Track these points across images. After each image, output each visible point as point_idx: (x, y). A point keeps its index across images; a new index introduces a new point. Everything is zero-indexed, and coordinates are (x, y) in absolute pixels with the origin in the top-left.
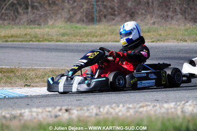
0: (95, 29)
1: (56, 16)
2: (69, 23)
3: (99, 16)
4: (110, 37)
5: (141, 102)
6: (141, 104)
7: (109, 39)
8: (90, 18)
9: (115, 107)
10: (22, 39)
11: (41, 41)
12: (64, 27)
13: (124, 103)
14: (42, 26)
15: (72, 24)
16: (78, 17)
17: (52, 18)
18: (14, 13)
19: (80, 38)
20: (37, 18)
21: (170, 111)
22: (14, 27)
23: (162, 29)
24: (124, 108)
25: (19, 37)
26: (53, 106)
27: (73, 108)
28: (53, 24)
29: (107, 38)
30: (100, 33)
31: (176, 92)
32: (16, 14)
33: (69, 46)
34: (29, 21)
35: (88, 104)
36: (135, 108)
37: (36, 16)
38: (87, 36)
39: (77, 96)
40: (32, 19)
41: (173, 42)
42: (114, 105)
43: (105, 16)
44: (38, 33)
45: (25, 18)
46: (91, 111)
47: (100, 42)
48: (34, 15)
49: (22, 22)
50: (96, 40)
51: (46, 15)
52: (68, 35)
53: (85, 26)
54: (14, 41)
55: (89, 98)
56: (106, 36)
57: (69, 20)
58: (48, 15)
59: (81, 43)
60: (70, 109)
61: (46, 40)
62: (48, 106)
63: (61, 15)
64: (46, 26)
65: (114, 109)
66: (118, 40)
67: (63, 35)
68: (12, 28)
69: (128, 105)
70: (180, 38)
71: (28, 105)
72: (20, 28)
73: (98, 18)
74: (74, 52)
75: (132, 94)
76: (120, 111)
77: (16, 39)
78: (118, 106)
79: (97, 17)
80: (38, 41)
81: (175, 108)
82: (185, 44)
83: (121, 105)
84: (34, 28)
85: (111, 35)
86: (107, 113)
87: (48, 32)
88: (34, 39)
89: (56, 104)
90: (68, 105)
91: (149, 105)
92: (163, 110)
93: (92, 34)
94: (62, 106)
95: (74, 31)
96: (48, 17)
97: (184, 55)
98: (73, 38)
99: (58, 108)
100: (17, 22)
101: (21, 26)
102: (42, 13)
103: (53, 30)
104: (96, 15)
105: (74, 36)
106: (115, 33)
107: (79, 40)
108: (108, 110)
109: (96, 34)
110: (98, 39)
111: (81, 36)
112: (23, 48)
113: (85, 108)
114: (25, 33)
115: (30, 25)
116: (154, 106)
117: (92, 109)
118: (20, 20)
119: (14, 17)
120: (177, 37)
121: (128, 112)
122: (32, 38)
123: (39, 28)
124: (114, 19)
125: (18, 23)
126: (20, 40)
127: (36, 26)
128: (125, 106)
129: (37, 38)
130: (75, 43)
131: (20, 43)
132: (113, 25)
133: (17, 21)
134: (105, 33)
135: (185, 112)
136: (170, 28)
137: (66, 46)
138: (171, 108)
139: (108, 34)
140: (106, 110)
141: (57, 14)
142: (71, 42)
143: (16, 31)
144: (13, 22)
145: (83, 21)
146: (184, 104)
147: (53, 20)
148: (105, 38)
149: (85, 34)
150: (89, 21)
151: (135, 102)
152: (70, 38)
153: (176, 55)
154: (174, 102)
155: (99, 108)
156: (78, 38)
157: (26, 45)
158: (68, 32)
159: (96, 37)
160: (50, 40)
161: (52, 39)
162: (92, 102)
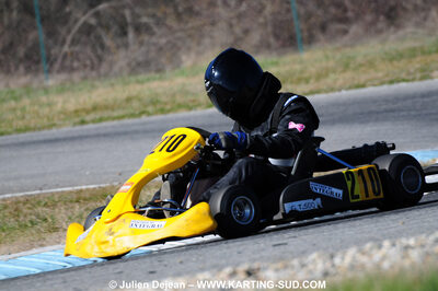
0: (301, 62)
1: (199, 44)
3: (309, 30)
4: (341, 78)
7: (340, 82)
8: (287, 38)
9: (371, 249)
10: (120, 113)
11: (169, 111)
13: (393, 238)
14: (168, 72)
16: (255, 37)
17: (189, 49)
18: (93, 47)
20: (153, 54)
22: (97, 83)
24: (394, 249)
25: (113, 109)
26: (214, 266)
27: (265, 264)
28: (194, 64)
29: (335, 81)
30: (313, 70)
32: (99, 51)
34: (134, 64)
35: (304, 252)
36: (422, 246)
39: (276, 236)
40: (140, 59)
42: (368, 246)
43: (323, 28)
44: (160, 91)
45: (121, 59)
46: (311, 267)
47: (318, 92)
48: (143, 49)
49: (116, 68)
50: (307, 90)
51: (175, 45)
53: (275, 59)
54: (101, 120)
55: (305, 237)
56: (332, 76)
58: (179, 44)
60: (258, 270)
61: (180, 106)
62: (202, 270)
63: (212, 37)
64: (177, 71)
65: (370, 256)
66: (362, 82)
68: (93, 87)
69: (404, 241)
71: (152, 272)
72: (112, 85)
73: (306, 34)
75: (416, 213)
76: (384, 258)
77: (106, 114)
78: (380, 247)
79: (302, 31)
80: (163, 111)
83: (386, 243)
84: (148, 80)
85: (344, 71)
86: (352, 267)
87: (184, 85)
88: (150, 109)
89: (224, 262)
90: (254, 260)
94: (237, 264)
96: (179, 49)
99: (228, 270)
100: (102, 70)
101: (113, 81)
102: (163, 41)
104: (299, 27)
106: (352, 66)
108: (354, 258)
109: (306, 75)
110: (311, 86)
112: (125, 133)
113: (295, 262)
114: (125, 95)
115: (138, 73)
118: (111, 64)
119: (96, 62)
121: (405, 256)
122: (146, 106)
123: (161, 79)
124: (345, 32)
125: (106, 75)
126: (115, 114)
127: (153, 75)
128: (397, 243)
129: (157, 105)
131: (115, 123)
132: (345, 46)
133: (104, 68)
139: (334, 72)
140: (348, 260)
141: (202, 36)
143: (103, 93)
144: (94, 74)
145: (268, 46)
147: (193, 55)
148: (329, 80)
150: (284, 46)
151: (421, 233)
155: (332, 257)
157: (133, 125)
159: (307, 81)
160: (191, 104)
161: (194, 101)
162: (314, 245)
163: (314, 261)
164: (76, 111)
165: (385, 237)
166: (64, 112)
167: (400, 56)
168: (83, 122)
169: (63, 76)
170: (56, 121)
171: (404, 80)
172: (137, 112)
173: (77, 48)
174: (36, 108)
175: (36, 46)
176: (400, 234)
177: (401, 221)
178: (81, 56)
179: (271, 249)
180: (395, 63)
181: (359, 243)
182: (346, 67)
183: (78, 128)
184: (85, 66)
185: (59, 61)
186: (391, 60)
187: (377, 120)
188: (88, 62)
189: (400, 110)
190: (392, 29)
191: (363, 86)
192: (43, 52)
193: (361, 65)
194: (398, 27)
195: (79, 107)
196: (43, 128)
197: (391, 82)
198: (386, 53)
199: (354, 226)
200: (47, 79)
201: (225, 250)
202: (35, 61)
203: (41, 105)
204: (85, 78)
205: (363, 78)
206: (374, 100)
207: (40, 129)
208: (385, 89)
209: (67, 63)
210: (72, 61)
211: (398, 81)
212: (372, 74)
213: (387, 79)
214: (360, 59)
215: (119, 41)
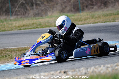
0: (80, 16)
1: (53, 9)
2: (62, 13)
5: (116, 62)
8: (77, 9)
9: (98, 67)
11: (44, 27)
13: (104, 64)
14: (44, 17)
16: (68, 8)
17: (50, 11)
18: (24, 9)
20: (40, 12)
22: (24, 19)
24: (104, 67)
26: (55, 70)
27: (69, 70)
28: (51, 15)
29: (89, 21)
30: (84, 18)
32: (26, 10)
34: (35, 14)
35: (79, 67)
36: (112, 67)
37: (39, 11)
39: (72, 63)
40: (37, 13)
42: (97, 66)
43: (87, 7)
44: (42, 22)
45: (31, 13)
46: (81, 71)
47: (85, 24)
48: (38, 10)
49: (30, 15)
51: (46, 9)
53: (73, 14)
54: (25, 29)
55: (80, 63)
56: (89, 20)
57: (62, 11)
58: (47, 9)
61: (47, 26)
62: (52, 71)
63: (56, 8)
64: (47, 17)
65: (98, 69)
66: (97, 22)
68: (24, 20)
69: (107, 65)
71: (38, 71)
73: (82, 8)
75: (110, 58)
76: (101, 70)
77: (27, 27)
78: (100, 67)
80: (42, 27)
83: (102, 66)
84: (39, 19)
86: (93, 72)
87: (48, 20)
88: (39, 27)
89: (57, 69)
90: (66, 69)
93: (79, 20)
94: (61, 70)
96: (47, 10)
99: (59, 71)
101: (29, 18)
102: (43, 8)
103: (52, 19)
104: (80, 6)
106: (94, 17)
108: (93, 69)
109: (81, 19)
110: (83, 22)
112: (32, 33)
113: (77, 70)
114: (32, 22)
115: (36, 17)
118: (29, 14)
119: (24, 13)
121: (107, 70)
122: (38, 26)
123: (42, 18)
124: (93, 8)
125: (27, 17)
126: (29, 27)
127: (40, 17)
129: (41, 25)
131: (29, 30)
132: (93, 12)
133: (27, 15)
139: (89, 18)
140: (92, 70)
141: (54, 7)
143: (26, 22)
144: (24, 16)
145: (72, 11)
147: (51, 12)
149: (74, 20)
150: (76, 11)
151: (112, 63)
155: (87, 69)
157: (34, 31)
159: (82, 21)
160: (50, 26)
161: (51, 25)
162: (82, 65)
163: (82, 70)
164: (19, 26)
165: (102, 64)
166: (15, 26)
167: (107, 15)
168: (20, 29)
169: (15, 17)
170: (13, 29)
171: (108, 22)
172: (35, 27)
173: (19, 9)
174: (8, 25)
175: (8, 8)
176: (106, 64)
177: (106, 60)
178: (20, 11)
179: (71, 66)
180: (106, 17)
181: (94, 65)
182: (93, 17)
183: (19, 31)
184: (21, 14)
185: (15, 12)
186: (105, 16)
187: (100, 32)
188: (22, 13)
189: (107, 30)
190: (105, 8)
191: (97, 23)
192: (10, 10)
193: (97, 17)
194: (107, 7)
195: (19, 25)
196: (9, 30)
197: (105, 22)
199: (93, 61)
200: (11, 17)
201: (58, 66)
202: (8, 12)
203: (9, 24)
204: (21, 17)
205: (97, 21)
206: (100, 27)
207: (8, 31)
208: (103, 24)
209: (17, 13)
210: (18, 13)
212: (100, 20)
213: (104, 21)
214: (96, 16)
215: (31, 8)
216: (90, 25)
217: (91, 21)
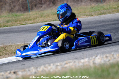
0: (29, 15)
1: (1, 9)
2: (11, 13)
5: (66, 60)
6: (65, 62)
8: (26, 8)
12: (8, 16)
13: (54, 63)
15: (13, 13)
16: (17, 8)
19: (20, 22)
21: (85, 64)
23: (75, 9)
24: (54, 66)
29: (39, 20)
30: (33, 17)
31: (89, 51)
33: (13, 28)
35: (29, 67)
36: (61, 65)
38: (24, 20)
39: (22, 62)
41: (84, 17)
42: (47, 65)
43: (36, 6)
46: (31, 71)
47: (34, 23)
50: (31, 23)
52: (11, 21)
53: (22, 14)
55: (30, 63)
56: (38, 19)
57: (11, 11)
59: (21, 26)
60: (17, 72)
65: (47, 68)
66: (46, 21)
67: (8, 21)
69: (56, 64)
70: (88, 14)
73: (31, 7)
74: (17, 32)
75: (59, 56)
76: (51, 68)
78: (50, 65)
81: (89, 62)
82: (92, 17)
83: (52, 65)
85: (41, 17)
86: (42, 71)
90: (16, 69)
91: (71, 62)
92: (81, 64)
93: (28, 19)
94: (11, 70)
95: (15, 18)
97: (92, 25)
98: (15, 23)
99: (9, 72)
104: (29, 5)
105: (16, 22)
106: (43, 16)
107: (19, 24)
108: (43, 69)
109: (31, 18)
111: (20, 21)
113: (27, 70)
116: (75, 62)
117: (32, 70)
120: (86, 13)
121: (57, 68)
124: (42, 7)
130: (17, 26)
132: (41, 10)
134: (36, 17)
135: (95, 64)
136: (81, 8)
137: (11, 29)
138: (86, 62)
139: (38, 18)
140: (41, 69)
141: (2, 7)
142: (14, 26)
145: (21, 10)
146: (94, 58)
149: (23, 19)
150: (25, 10)
151: (61, 61)
152: (13, 23)
153: (87, 26)
154: (88, 57)
155: (37, 68)
156: (18, 22)
158: (11, 19)
159: (31, 20)
162: (32, 65)
176: (55, 62)
177: (56, 58)
179: (21, 66)
180: (55, 15)
181: (44, 64)
190: (54, 6)
193: (46, 16)
197: (54, 21)
198: (52, 13)
201: (8, 66)
205: (46, 19)
211: (56, 21)
212: (49, 18)
214: (45, 14)
216: (39, 24)
217: (40, 20)
